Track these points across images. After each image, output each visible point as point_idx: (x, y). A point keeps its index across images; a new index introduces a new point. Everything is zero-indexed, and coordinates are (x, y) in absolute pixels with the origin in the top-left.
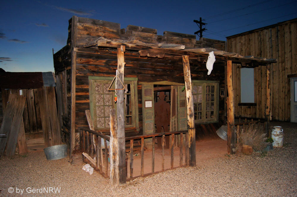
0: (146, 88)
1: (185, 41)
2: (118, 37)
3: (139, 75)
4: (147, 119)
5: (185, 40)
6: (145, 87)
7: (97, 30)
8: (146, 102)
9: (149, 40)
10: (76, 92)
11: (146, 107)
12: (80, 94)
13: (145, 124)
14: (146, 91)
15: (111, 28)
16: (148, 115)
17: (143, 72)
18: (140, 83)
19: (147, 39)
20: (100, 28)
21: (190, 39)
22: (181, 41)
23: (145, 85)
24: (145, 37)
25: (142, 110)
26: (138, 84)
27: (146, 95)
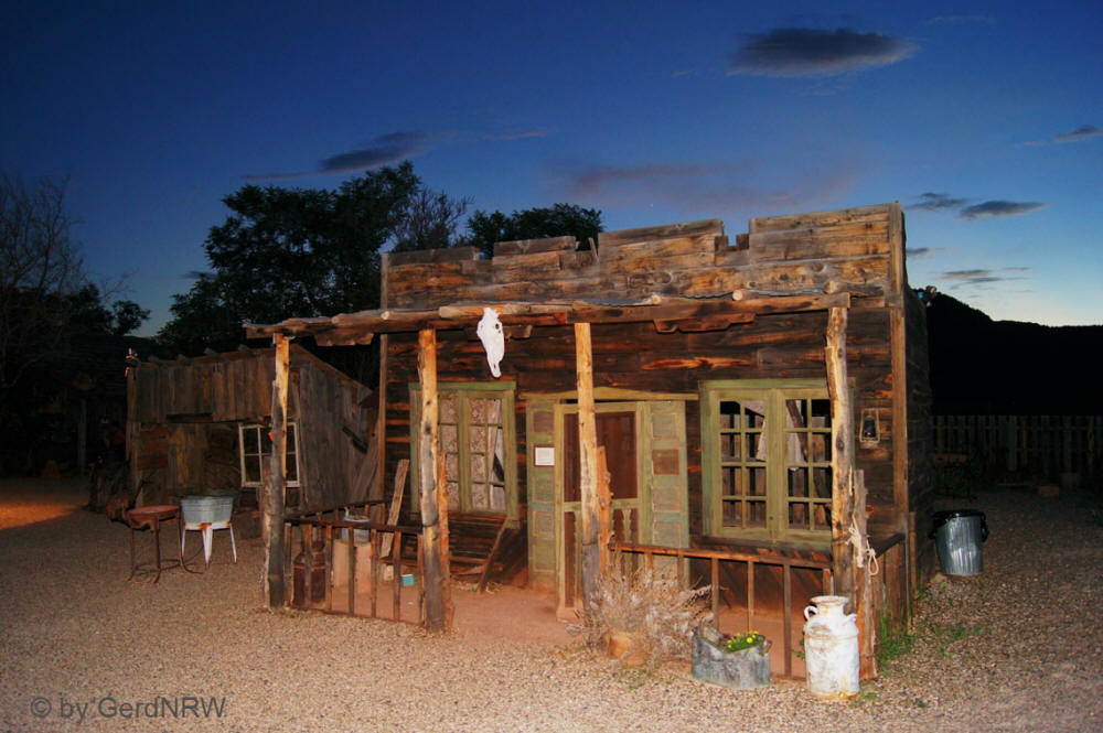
0: (536, 410)
1: (670, 249)
2: (468, 282)
3: (521, 374)
4: (539, 499)
5: (671, 245)
6: (533, 407)
7: (424, 274)
8: (537, 450)
9: (547, 271)
10: (387, 418)
11: (537, 464)
12: (394, 422)
13: (534, 513)
14: (537, 417)
15: (452, 264)
16: (542, 487)
17: (531, 365)
18: (524, 395)
19: (541, 272)
20: (429, 269)
21: (693, 238)
22: (657, 251)
23: (534, 402)
24: (537, 267)
25: (526, 471)
26: (517, 400)
27: (537, 430)
